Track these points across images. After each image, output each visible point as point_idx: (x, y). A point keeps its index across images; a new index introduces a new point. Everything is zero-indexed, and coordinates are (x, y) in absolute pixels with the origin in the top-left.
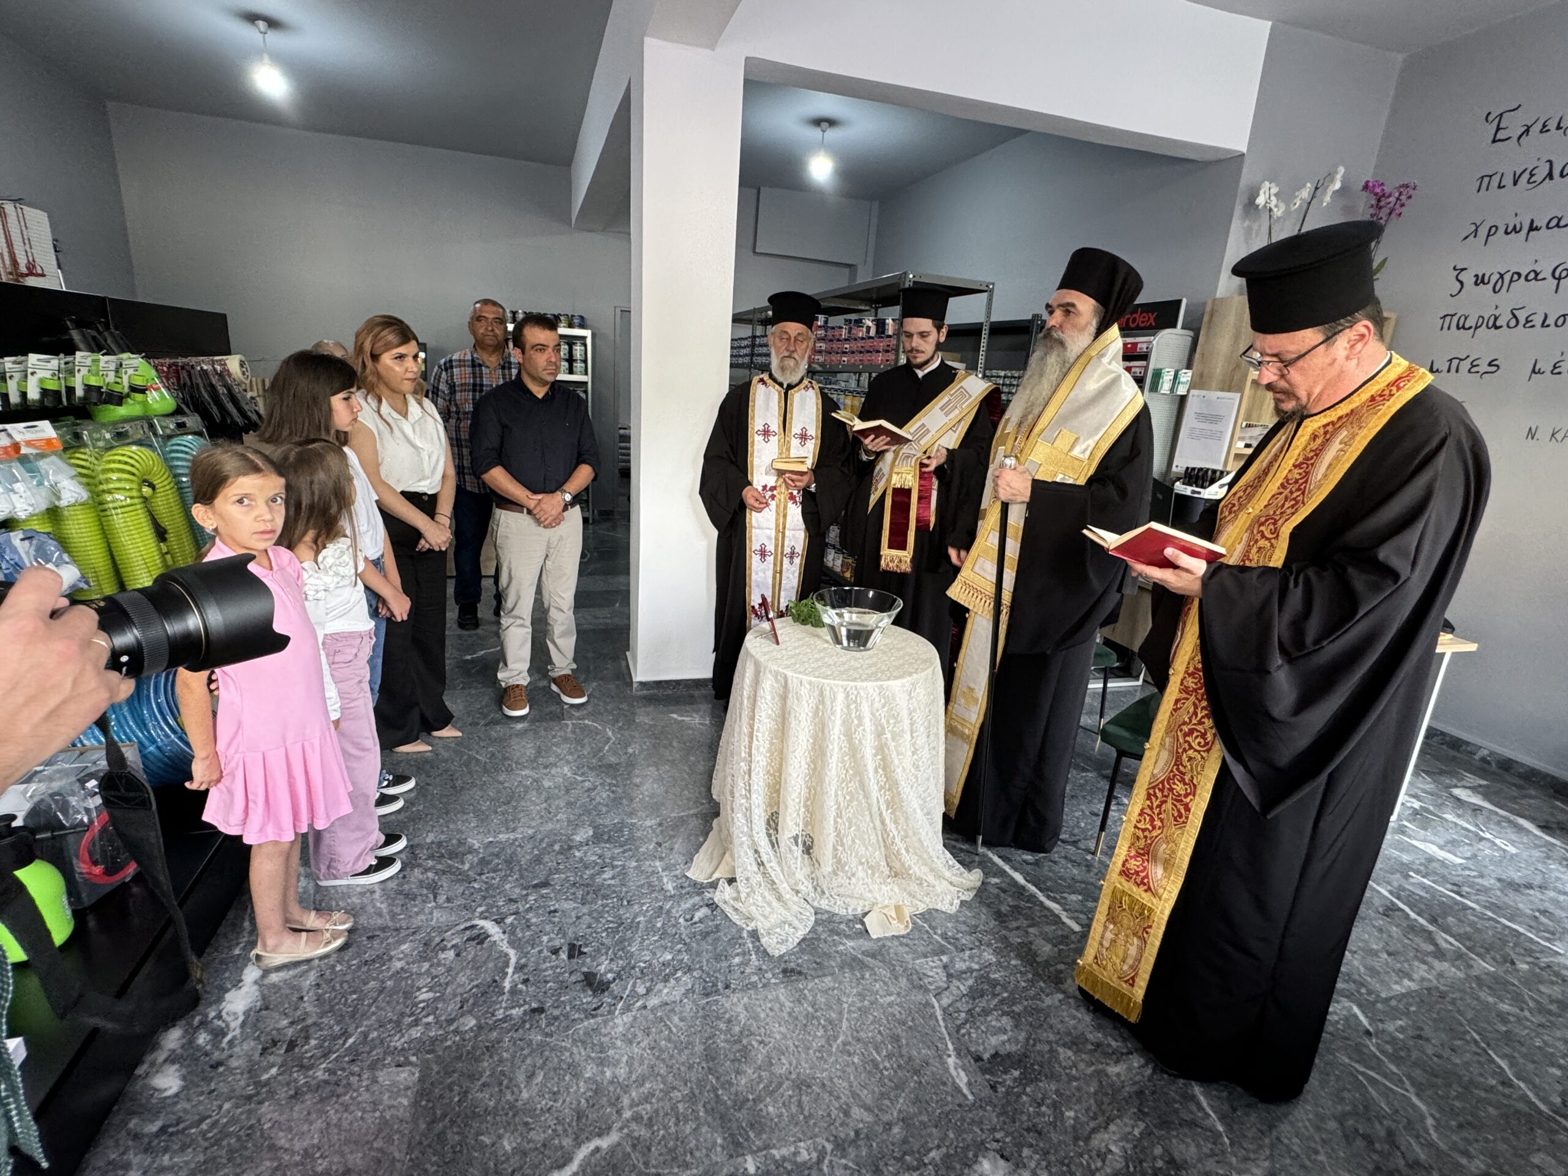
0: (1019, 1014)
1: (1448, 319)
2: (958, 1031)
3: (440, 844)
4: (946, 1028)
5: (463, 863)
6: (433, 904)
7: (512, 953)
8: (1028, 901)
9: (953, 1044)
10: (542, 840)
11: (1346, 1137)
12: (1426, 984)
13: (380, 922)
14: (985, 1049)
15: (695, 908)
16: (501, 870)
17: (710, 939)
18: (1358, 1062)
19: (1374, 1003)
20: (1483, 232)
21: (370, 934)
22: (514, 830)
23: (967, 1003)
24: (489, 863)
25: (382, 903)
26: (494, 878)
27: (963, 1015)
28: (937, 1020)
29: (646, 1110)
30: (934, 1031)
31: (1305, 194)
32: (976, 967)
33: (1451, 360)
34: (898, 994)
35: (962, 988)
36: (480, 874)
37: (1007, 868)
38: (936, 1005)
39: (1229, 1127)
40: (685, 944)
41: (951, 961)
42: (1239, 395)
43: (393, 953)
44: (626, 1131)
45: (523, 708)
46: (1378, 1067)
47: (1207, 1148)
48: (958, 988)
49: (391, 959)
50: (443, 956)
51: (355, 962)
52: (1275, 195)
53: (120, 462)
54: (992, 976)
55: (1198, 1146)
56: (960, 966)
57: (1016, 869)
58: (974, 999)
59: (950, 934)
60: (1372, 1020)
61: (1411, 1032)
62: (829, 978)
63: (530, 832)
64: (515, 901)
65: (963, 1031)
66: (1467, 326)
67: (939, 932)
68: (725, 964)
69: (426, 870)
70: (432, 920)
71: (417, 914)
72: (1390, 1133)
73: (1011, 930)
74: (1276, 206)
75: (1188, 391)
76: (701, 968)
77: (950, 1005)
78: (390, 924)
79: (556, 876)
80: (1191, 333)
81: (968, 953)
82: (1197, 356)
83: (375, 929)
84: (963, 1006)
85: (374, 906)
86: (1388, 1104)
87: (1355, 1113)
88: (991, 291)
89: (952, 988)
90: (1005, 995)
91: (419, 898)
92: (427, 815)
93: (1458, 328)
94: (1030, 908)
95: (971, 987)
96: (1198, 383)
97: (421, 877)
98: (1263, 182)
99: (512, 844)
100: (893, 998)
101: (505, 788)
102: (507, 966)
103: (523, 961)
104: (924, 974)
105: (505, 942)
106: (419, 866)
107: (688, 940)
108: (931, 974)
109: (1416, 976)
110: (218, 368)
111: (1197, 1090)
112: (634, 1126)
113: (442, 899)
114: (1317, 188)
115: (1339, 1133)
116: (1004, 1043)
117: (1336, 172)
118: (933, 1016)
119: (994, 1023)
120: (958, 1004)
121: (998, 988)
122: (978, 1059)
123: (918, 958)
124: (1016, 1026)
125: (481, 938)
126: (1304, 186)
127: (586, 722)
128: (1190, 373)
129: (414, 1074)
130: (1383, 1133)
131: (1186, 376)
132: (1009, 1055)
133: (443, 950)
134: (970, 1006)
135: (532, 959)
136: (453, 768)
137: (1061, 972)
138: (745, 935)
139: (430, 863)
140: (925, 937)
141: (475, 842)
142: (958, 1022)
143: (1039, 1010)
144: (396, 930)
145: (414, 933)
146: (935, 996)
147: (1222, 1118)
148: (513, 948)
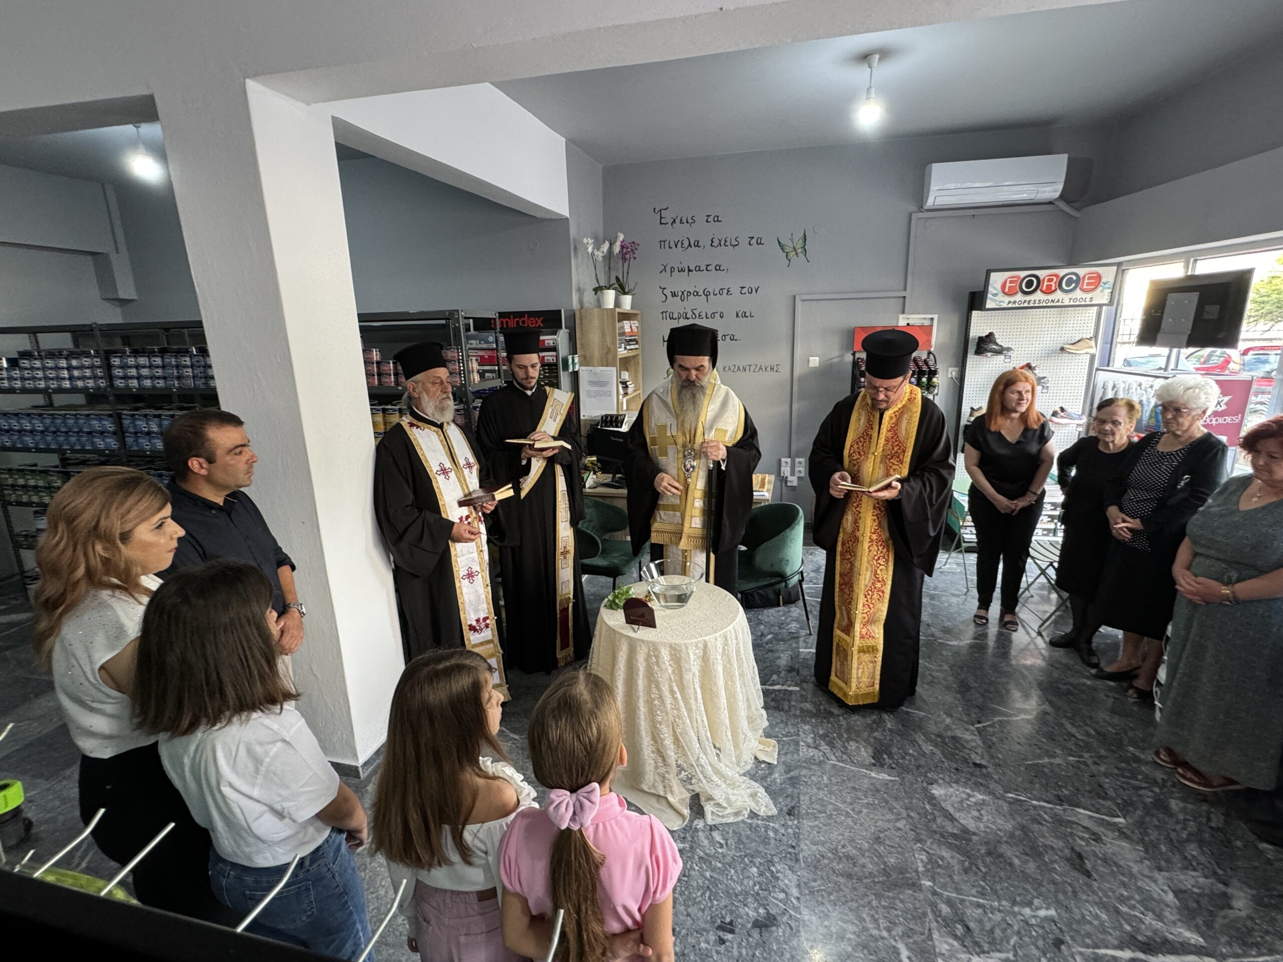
0: (849, 737)
1: (664, 314)
2: (855, 763)
4: (851, 766)
9: (862, 769)
14: (868, 759)
17: (746, 841)
20: (668, 269)
23: (836, 751)
27: (844, 756)
28: (845, 767)
30: (851, 772)
32: (812, 735)
34: (823, 773)
35: (825, 747)
38: (834, 762)
40: (745, 856)
41: (805, 742)
44: (897, 938)
48: (825, 749)
54: (821, 733)
56: (809, 741)
58: (834, 747)
59: (784, 733)
62: (801, 796)
65: (855, 761)
67: (782, 736)
68: (772, 841)
74: (599, 254)
76: (772, 855)
77: (836, 758)
81: (800, 733)
82: (578, 346)
84: (838, 753)
89: (824, 751)
90: (835, 735)
96: (584, 362)
100: (825, 777)
104: (811, 757)
107: (743, 853)
108: (811, 754)
116: (866, 751)
118: (842, 767)
119: (852, 748)
120: (836, 754)
121: (829, 735)
122: (874, 765)
123: (798, 753)
124: (857, 742)
132: (874, 753)
134: (839, 751)
142: (849, 760)
143: (848, 729)
146: (828, 760)
147: (918, 710)
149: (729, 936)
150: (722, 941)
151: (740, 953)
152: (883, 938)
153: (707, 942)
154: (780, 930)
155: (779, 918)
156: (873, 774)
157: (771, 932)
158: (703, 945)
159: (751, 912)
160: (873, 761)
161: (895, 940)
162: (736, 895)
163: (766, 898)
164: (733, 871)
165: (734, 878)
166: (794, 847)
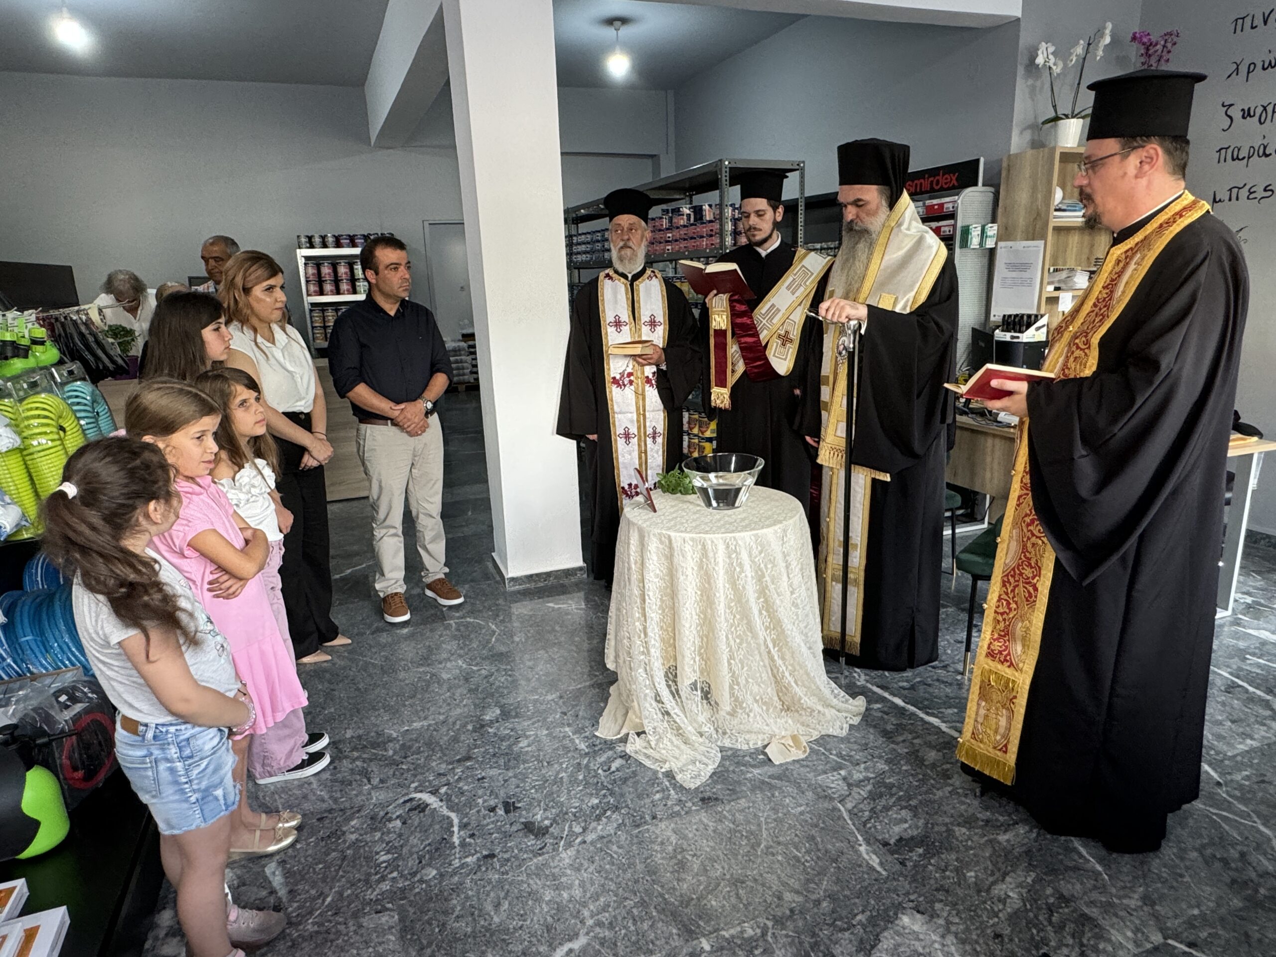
0: (916, 807)
1: (1223, 151)
2: (865, 826)
3: (360, 737)
4: (854, 824)
5: (386, 750)
6: (369, 786)
7: (453, 815)
8: (910, 719)
9: (862, 836)
10: (454, 723)
11: (1207, 863)
12: (1266, 742)
13: (324, 806)
14: (890, 836)
15: (610, 760)
16: (423, 751)
17: (630, 783)
18: (1211, 806)
19: (1222, 761)
20: (1243, 69)
21: (319, 816)
22: (425, 718)
23: (869, 803)
24: (410, 747)
25: (321, 791)
26: (418, 759)
27: (867, 813)
28: (845, 820)
29: (605, 917)
30: (843, 828)
31: (1079, 50)
32: (872, 775)
33: (1230, 190)
34: (807, 804)
35: (862, 792)
36: (405, 758)
37: (886, 695)
38: (842, 809)
39: (1107, 867)
40: (608, 789)
41: (849, 774)
42: (1043, 242)
43: (344, 829)
44: (592, 934)
45: (406, 614)
46: (1229, 808)
47: (1090, 884)
48: (859, 793)
49: (344, 833)
50: (391, 826)
51: (311, 840)
52: (1052, 54)
53: (37, 408)
54: (888, 781)
55: (1082, 883)
56: (857, 776)
57: (895, 695)
58: (874, 800)
59: (844, 753)
60: (1221, 774)
61: (1254, 779)
62: (744, 800)
63: (442, 717)
64: (444, 775)
65: (869, 825)
66: (1240, 157)
67: (834, 752)
68: (647, 801)
69: (354, 760)
70: (372, 799)
71: (357, 796)
72: (1243, 855)
73: (897, 744)
74: (1055, 64)
75: (996, 244)
76: (627, 806)
77: (854, 807)
78: (334, 807)
79: (476, 750)
80: (992, 189)
81: (863, 766)
82: (1000, 210)
83: (321, 813)
84: (865, 806)
85: (314, 794)
86: (1240, 834)
87: (1212, 843)
88: (803, 169)
89: (853, 793)
90: (901, 793)
91: (354, 783)
92: (339, 716)
93: (1233, 160)
94: (912, 724)
95: (870, 792)
96: (1005, 235)
97: (350, 766)
98: (1040, 43)
99: (428, 729)
100: (802, 808)
101: (407, 685)
102: (452, 826)
103: (465, 820)
104: (827, 787)
105: (444, 807)
106: (346, 757)
107: (610, 787)
108: (832, 786)
109: (1256, 736)
110: (84, 318)
111: (1077, 843)
112: (598, 930)
113: (376, 781)
114: (1089, 44)
115: (1200, 859)
116: (906, 830)
117: (1105, 28)
118: (840, 817)
119: (895, 816)
120: (861, 806)
121: (894, 789)
122: (886, 844)
123: (819, 775)
124: (915, 816)
125: (422, 807)
126: (1078, 43)
127: (468, 619)
128: (995, 226)
129: (393, 917)
130: (1237, 855)
131: (992, 230)
132: (912, 838)
133: (390, 820)
134: (872, 806)
135: (473, 818)
136: (352, 673)
137: (948, 770)
138: (660, 776)
139: (356, 754)
140: (823, 757)
141: (392, 732)
142: (864, 819)
143: (932, 802)
144: (341, 810)
145: (359, 811)
146: (840, 802)
147: (1100, 861)
148: (453, 811)
149: (501, 812)
150: (493, 809)
151: (488, 824)
152: (582, 922)
153: (485, 801)
154: (533, 842)
155: (547, 836)
156: (863, 849)
157: (526, 837)
158: (480, 801)
159: (539, 816)
160: (892, 841)
161: (587, 934)
162: (553, 801)
163: (564, 820)
164: (581, 788)
165: (573, 792)
166: (654, 818)
